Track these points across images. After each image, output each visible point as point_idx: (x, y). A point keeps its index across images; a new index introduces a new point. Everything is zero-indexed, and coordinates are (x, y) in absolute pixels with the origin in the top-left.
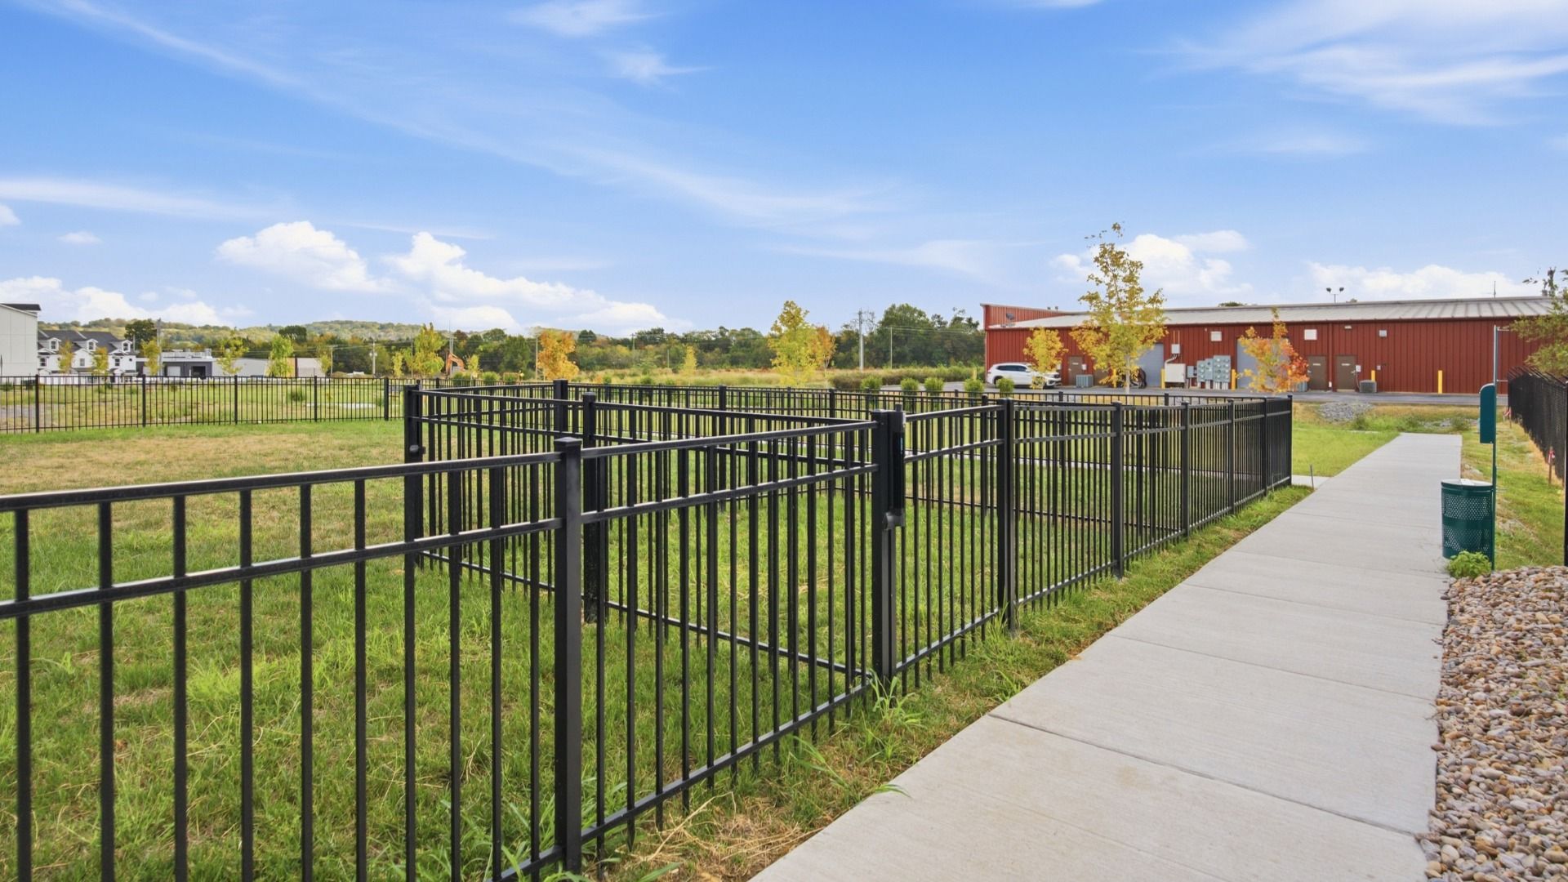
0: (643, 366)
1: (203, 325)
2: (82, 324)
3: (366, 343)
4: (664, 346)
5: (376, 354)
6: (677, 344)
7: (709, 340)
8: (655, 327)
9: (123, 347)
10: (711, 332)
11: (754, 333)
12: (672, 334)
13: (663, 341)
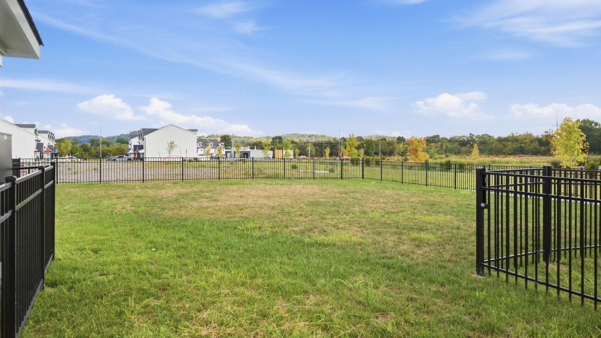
0: (430, 154)
1: (244, 136)
2: (205, 137)
3: (305, 143)
4: (439, 144)
5: (310, 148)
6: (446, 142)
7: (464, 141)
8: (435, 134)
9: (221, 145)
10: (465, 136)
11: (490, 137)
12: (444, 138)
13: (439, 141)
